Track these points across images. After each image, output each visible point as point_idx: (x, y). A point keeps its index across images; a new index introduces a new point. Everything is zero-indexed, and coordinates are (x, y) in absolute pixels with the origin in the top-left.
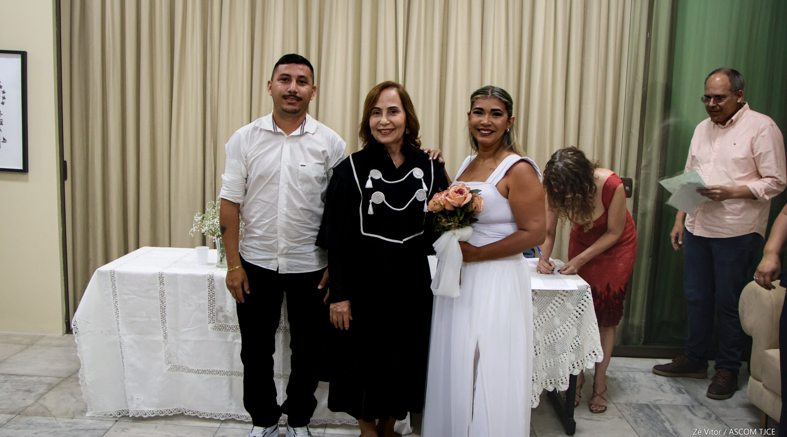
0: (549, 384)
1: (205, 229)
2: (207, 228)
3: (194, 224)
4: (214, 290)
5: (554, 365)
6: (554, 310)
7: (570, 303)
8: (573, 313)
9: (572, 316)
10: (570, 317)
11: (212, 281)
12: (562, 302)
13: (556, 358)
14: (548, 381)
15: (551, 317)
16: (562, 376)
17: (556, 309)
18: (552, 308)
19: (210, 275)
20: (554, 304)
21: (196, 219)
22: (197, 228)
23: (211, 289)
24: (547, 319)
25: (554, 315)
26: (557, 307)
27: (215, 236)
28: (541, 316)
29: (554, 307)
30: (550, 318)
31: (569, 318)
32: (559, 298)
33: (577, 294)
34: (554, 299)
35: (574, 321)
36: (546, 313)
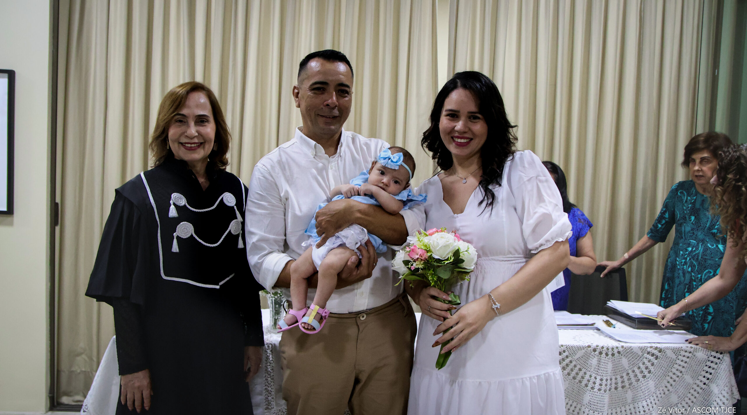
6: (671, 385)
8: (693, 388)
9: (692, 391)
10: (690, 393)
17: (674, 383)
18: (668, 382)
26: (675, 381)
29: (671, 381)
32: (677, 370)
33: (697, 365)
34: (671, 371)
35: (695, 398)
36: (662, 388)
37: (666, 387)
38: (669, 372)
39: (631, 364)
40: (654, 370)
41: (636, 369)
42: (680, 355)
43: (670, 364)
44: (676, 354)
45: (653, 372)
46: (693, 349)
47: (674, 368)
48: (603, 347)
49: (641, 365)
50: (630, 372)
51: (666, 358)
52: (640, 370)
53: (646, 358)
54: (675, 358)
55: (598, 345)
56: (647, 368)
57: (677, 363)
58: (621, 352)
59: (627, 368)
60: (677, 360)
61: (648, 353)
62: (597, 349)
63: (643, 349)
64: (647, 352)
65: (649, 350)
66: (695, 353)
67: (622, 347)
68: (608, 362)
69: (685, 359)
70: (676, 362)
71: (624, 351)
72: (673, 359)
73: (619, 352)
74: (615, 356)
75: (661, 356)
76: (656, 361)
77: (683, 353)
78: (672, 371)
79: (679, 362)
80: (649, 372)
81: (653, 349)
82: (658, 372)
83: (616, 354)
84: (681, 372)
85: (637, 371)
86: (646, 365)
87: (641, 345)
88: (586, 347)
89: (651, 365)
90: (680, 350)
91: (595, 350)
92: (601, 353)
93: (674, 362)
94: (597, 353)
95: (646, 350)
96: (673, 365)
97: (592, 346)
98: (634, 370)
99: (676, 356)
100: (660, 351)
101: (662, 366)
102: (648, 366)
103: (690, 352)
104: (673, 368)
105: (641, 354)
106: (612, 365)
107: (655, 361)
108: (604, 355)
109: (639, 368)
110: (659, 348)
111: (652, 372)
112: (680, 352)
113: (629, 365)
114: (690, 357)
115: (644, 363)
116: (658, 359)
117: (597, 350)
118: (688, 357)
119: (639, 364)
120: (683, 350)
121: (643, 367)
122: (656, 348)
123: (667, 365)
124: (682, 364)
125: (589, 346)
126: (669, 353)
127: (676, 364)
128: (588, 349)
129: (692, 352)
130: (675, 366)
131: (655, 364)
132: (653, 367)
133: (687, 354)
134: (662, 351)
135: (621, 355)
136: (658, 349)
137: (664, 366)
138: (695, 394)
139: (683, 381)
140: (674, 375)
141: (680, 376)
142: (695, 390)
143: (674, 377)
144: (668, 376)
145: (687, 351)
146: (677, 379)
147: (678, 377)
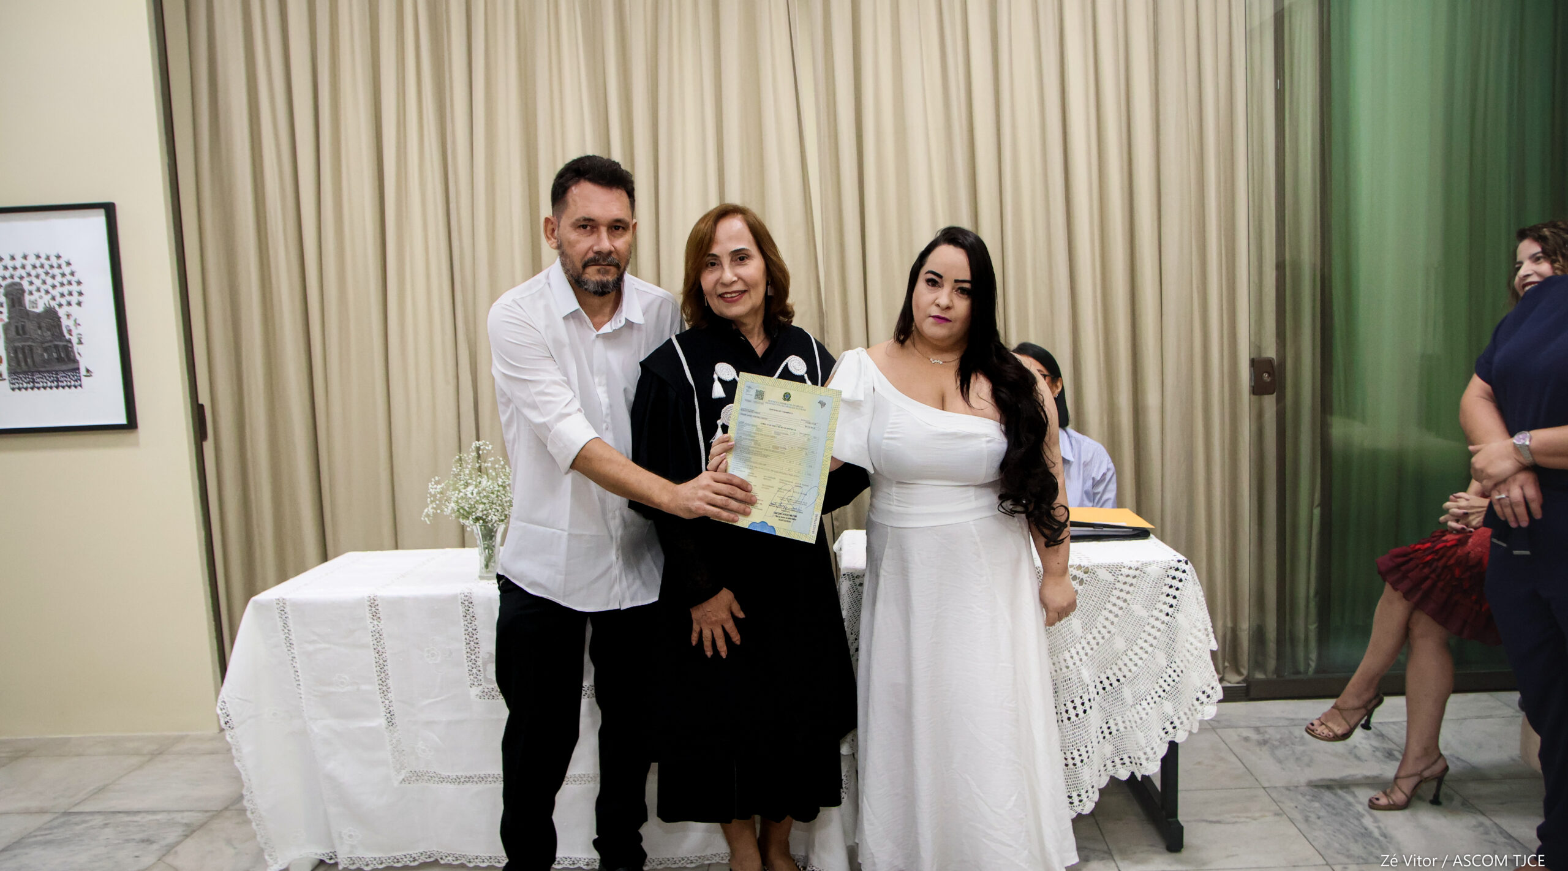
0: (1119, 766)
1: (450, 508)
2: (453, 505)
3: (429, 499)
4: (476, 623)
5: (1126, 728)
6: (1112, 623)
7: (1140, 606)
8: (1148, 624)
9: (1148, 628)
10: (1144, 631)
11: (470, 605)
12: (1124, 605)
13: (1128, 713)
14: (1117, 760)
16: (1144, 745)
17: (1116, 620)
18: (1107, 619)
19: (466, 594)
20: (1111, 612)
21: (431, 490)
22: (435, 506)
23: (469, 621)
24: (1102, 640)
25: (1112, 632)
26: (1117, 616)
27: (471, 518)
28: (1089, 637)
29: (1111, 617)
31: (1142, 633)
32: (1118, 598)
33: (1151, 587)
34: (1109, 601)
35: (1155, 638)
36: (1098, 630)
37: (1105, 627)
38: (1105, 603)
42: (1122, 575)
44: (1113, 573)
47: (1113, 595)
51: (1096, 581)
54: (1113, 580)
60: (1117, 583)
66: (1145, 569)
69: (1129, 580)
70: (1115, 586)
72: (1109, 582)
75: (1089, 579)
77: (1125, 571)
78: (1111, 601)
79: (1118, 585)
84: (1125, 601)
93: (1111, 586)
96: (1112, 591)
100: (1084, 572)
101: (1092, 595)
103: (1134, 569)
104: (1110, 596)
110: (1084, 567)
112: (1120, 571)
118: (1134, 577)
120: (1124, 567)
122: (1079, 567)
123: (1100, 591)
124: (1126, 588)
127: (1116, 589)
129: (1140, 567)
130: (1114, 592)
133: (1132, 572)
136: (1083, 569)
137: (1094, 594)
138: (1154, 632)
139: (1131, 615)
140: (1114, 607)
141: (1124, 608)
142: (1153, 627)
143: (1115, 609)
144: (1105, 609)
145: (1132, 567)
146: (1120, 613)
147: (1121, 608)
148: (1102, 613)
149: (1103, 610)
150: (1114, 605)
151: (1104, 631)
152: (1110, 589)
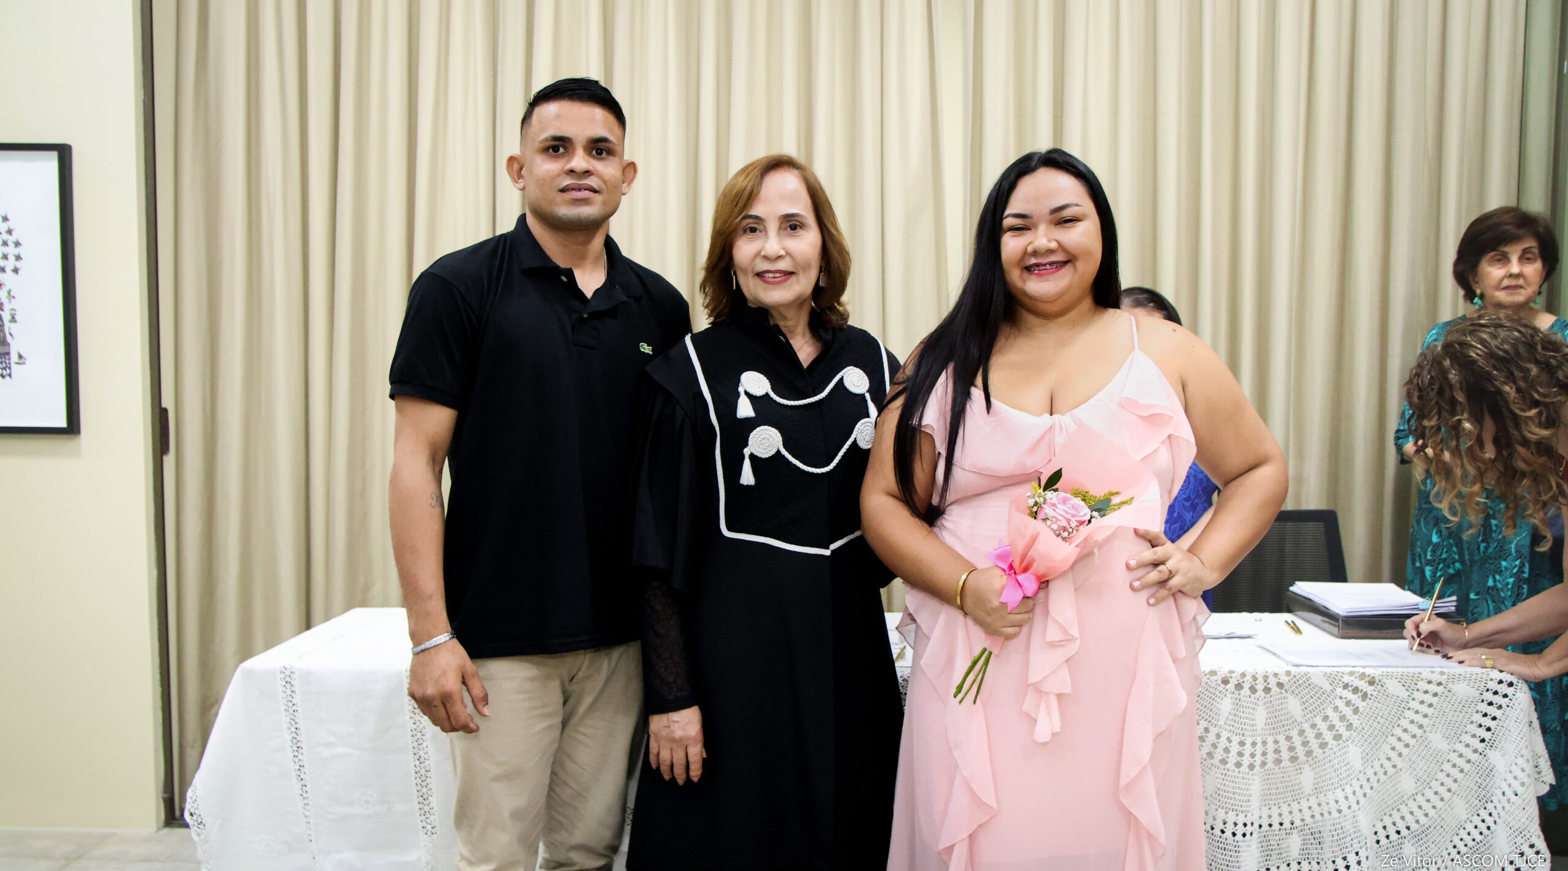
6: (1400, 755)
7: (1439, 736)
8: (1448, 761)
9: (1447, 767)
10: (1442, 771)
12: (1419, 732)
15: (1391, 771)
17: (1405, 751)
18: (1393, 749)
20: (1399, 739)
24: (1383, 778)
25: (1398, 767)
26: (1407, 746)
29: (1399, 746)
30: (1389, 773)
31: (1439, 773)
32: (1412, 722)
33: (1455, 711)
34: (1398, 725)
35: (1455, 781)
36: (1380, 762)
37: (1389, 759)
38: (1393, 727)
39: (1308, 711)
40: (1359, 722)
41: (1318, 721)
42: (1418, 690)
43: (1395, 710)
44: (1406, 687)
45: (1356, 728)
46: (1445, 677)
47: (1404, 718)
48: (1243, 675)
49: (1330, 712)
50: (1306, 726)
51: (1385, 696)
52: (1328, 723)
53: (1341, 698)
54: (1406, 697)
55: (1233, 669)
56: (1343, 718)
57: (1411, 708)
58: (1285, 684)
59: (1299, 719)
60: (1411, 701)
61: (1346, 686)
62: (1231, 677)
63: (1333, 679)
64: (1342, 685)
65: (1346, 679)
66: (1450, 685)
67: (1288, 673)
68: (1256, 707)
69: (1428, 698)
70: (1409, 705)
71: (1292, 681)
72: (1401, 699)
73: (1280, 685)
74: (1273, 692)
75: (1375, 694)
76: (1364, 704)
77: (1423, 686)
78: (1401, 725)
79: (1415, 705)
80: (1349, 727)
81: (1356, 677)
82: (1368, 726)
83: (1275, 689)
84: (1421, 727)
85: (1323, 726)
86: (1341, 712)
87: (1329, 670)
88: (1206, 675)
89: (1351, 713)
90: (1416, 680)
91: (1225, 681)
92: (1239, 687)
93: (1403, 705)
94: (1231, 686)
95: (1340, 681)
96: (1403, 712)
97: (1218, 673)
98: (1315, 722)
99: (1408, 693)
100: (1371, 683)
101: (1378, 715)
102: (1344, 716)
103: (1440, 684)
104: (1402, 718)
105: (1328, 688)
106: (1265, 712)
107: (1361, 705)
108: (1246, 691)
109: (1326, 718)
110: (1369, 676)
111: (1354, 728)
112: (1416, 684)
113: (1303, 713)
114: (1440, 693)
115: (1336, 709)
116: (1368, 700)
117: (1230, 680)
118: (1435, 695)
119: (1326, 711)
120: (1422, 680)
121: (1334, 717)
122: (1362, 676)
123: (1388, 711)
124: (1424, 709)
125: (1213, 673)
126: (1394, 688)
127: (1409, 709)
128: (1212, 678)
129: (1444, 682)
130: (1407, 713)
131: (1361, 709)
132: (1356, 716)
133: (1433, 688)
134: (1377, 681)
135: (1286, 690)
136: (1367, 679)
137: (1380, 714)
138: (1455, 772)
139: (1426, 746)
140: (1406, 734)
141: (1418, 736)
142: (1454, 766)
143: (1406, 737)
144: (1393, 735)
145: (1433, 680)
146: (1412, 742)
147: (1414, 736)
148: (1387, 740)
149: (1389, 737)
150: (1405, 730)
151: (1388, 765)
152: (1401, 709)
